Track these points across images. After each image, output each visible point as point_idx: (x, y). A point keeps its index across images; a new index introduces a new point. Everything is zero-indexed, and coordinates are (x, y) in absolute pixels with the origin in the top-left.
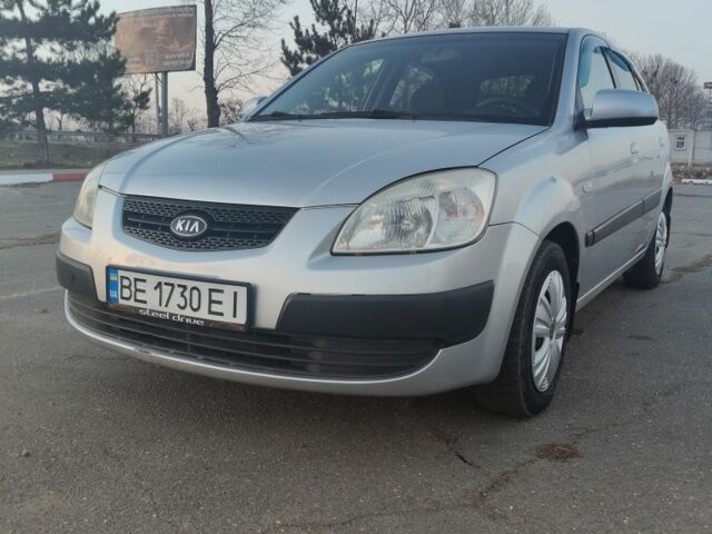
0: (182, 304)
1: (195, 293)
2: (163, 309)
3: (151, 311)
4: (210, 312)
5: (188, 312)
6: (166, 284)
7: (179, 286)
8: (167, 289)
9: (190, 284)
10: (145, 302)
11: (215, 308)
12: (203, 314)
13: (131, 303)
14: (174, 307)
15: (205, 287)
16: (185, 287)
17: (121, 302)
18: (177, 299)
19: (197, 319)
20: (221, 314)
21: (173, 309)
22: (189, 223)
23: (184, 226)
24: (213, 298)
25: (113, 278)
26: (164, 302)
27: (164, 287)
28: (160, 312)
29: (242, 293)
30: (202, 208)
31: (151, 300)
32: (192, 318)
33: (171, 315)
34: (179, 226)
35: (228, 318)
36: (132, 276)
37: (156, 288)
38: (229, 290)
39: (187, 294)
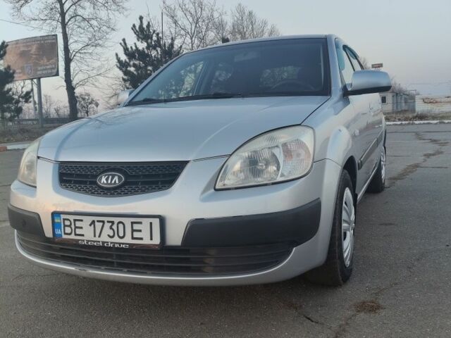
0: (112, 235)
1: (121, 226)
2: (97, 239)
3: (88, 241)
4: (133, 238)
5: (116, 239)
6: (98, 221)
7: (108, 222)
8: (99, 225)
9: (116, 220)
10: (83, 235)
11: (136, 235)
12: (128, 240)
13: (72, 237)
14: (106, 237)
15: (127, 221)
16: (113, 223)
17: (65, 237)
18: (107, 231)
19: (123, 244)
20: (141, 239)
21: (104, 238)
22: (110, 177)
23: (107, 180)
24: (134, 228)
25: (57, 220)
26: (97, 234)
27: (96, 223)
28: (94, 242)
29: (156, 222)
30: (118, 166)
31: (87, 234)
32: (120, 244)
33: (103, 243)
34: (104, 180)
35: (147, 241)
36: (72, 218)
37: (90, 225)
38: (146, 222)
39: (115, 227)
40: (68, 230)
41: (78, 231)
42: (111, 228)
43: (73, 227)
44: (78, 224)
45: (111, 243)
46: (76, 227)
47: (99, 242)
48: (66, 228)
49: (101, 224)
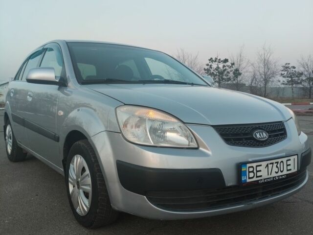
0: (277, 171)
3: (264, 179)
5: (280, 174)
16: (277, 163)
19: (283, 175)
23: (260, 135)
28: (268, 179)
32: (282, 176)
36: (254, 165)
39: (279, 166)
40: (251, 175)
41: (259, 174)
42: (277, 167)
43: (255, 171)
44: (259, 168)
45: (278, 176)
46: (257, 171)
47: (271, 178)
48: (250, 174)
49: (272, 165)
